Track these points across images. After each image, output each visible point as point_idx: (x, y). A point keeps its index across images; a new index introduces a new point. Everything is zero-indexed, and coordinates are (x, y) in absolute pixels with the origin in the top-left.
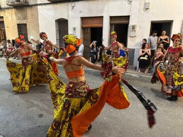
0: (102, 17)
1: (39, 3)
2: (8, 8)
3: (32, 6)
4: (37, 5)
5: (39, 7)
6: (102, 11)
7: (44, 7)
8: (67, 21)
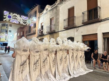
0: (97, 34)
1: (60, 30)
2: (46, 35)
3: (56, 32)
4: (59, 32)
5: (60, 32)
6: (97, 30)
7: (62, 32)
8: (74, 38)
